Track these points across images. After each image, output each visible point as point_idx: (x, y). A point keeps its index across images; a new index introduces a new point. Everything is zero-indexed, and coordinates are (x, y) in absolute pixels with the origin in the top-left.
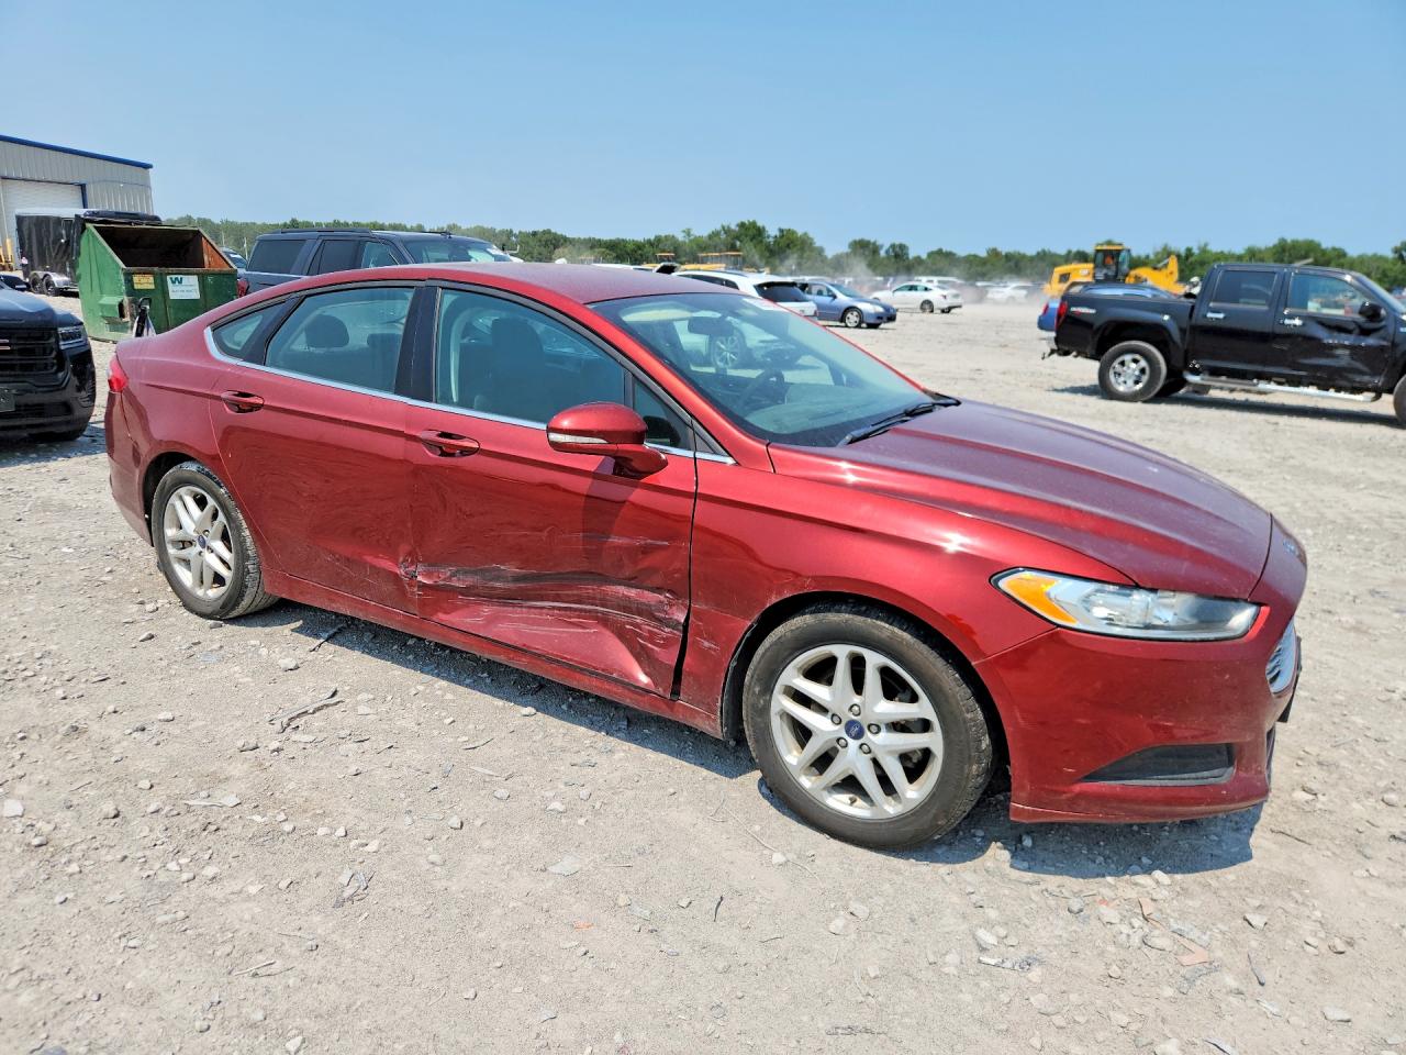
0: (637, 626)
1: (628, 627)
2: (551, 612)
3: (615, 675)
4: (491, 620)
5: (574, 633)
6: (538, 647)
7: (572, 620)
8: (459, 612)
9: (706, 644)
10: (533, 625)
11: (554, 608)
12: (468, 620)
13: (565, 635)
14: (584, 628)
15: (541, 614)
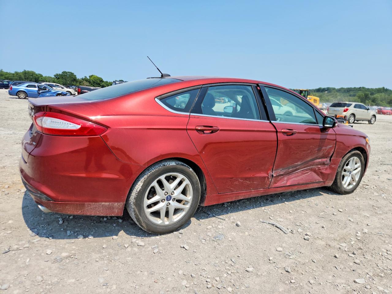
0: (319, 168)
1: (317, 169)
2: (300, 172)
3: (317, 181)
4: (287, 180)
5: (307, 175)
6: (301, 182)
7: (305, 172)
8: (280, 182)
9: (333, 166)
10: (297, 177)
11: (300, 171)
12: (283, 183)
13: (304, 177)
14: (308, 173)
15: (298, 174)
